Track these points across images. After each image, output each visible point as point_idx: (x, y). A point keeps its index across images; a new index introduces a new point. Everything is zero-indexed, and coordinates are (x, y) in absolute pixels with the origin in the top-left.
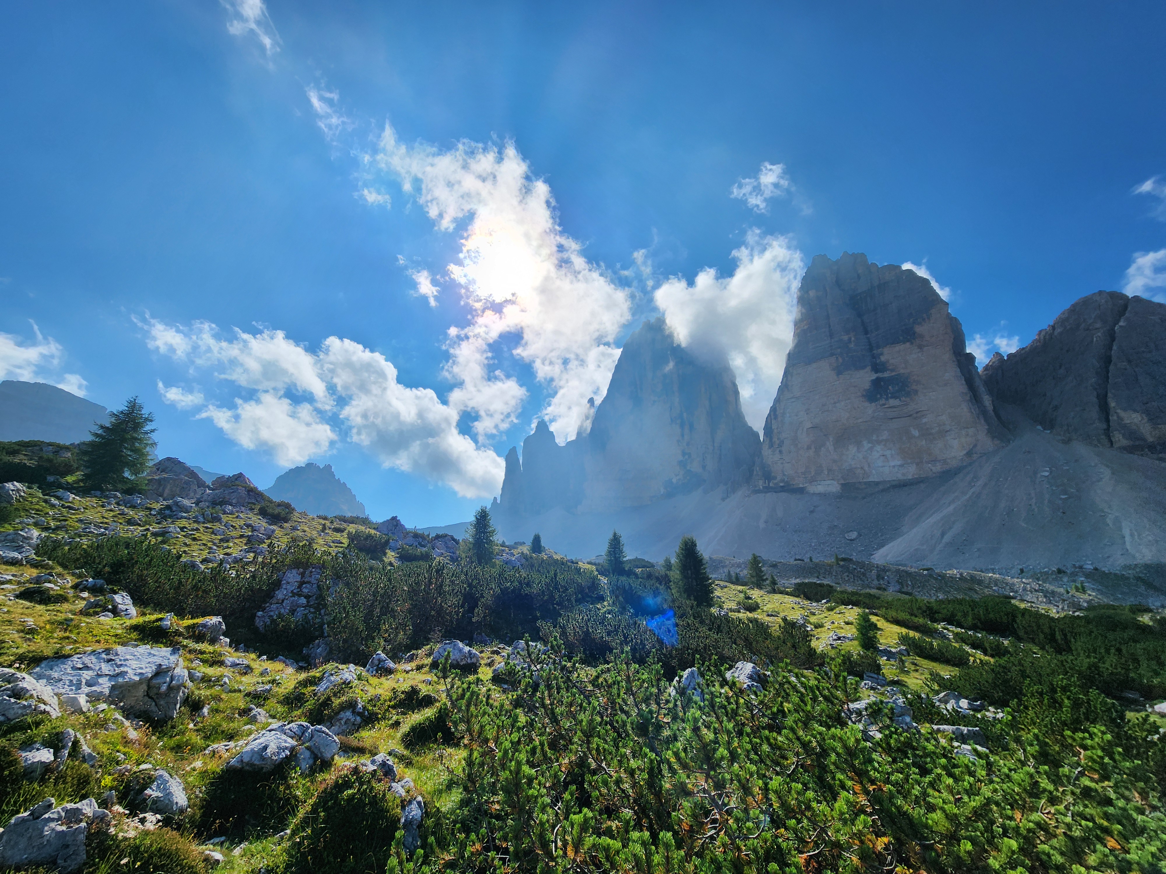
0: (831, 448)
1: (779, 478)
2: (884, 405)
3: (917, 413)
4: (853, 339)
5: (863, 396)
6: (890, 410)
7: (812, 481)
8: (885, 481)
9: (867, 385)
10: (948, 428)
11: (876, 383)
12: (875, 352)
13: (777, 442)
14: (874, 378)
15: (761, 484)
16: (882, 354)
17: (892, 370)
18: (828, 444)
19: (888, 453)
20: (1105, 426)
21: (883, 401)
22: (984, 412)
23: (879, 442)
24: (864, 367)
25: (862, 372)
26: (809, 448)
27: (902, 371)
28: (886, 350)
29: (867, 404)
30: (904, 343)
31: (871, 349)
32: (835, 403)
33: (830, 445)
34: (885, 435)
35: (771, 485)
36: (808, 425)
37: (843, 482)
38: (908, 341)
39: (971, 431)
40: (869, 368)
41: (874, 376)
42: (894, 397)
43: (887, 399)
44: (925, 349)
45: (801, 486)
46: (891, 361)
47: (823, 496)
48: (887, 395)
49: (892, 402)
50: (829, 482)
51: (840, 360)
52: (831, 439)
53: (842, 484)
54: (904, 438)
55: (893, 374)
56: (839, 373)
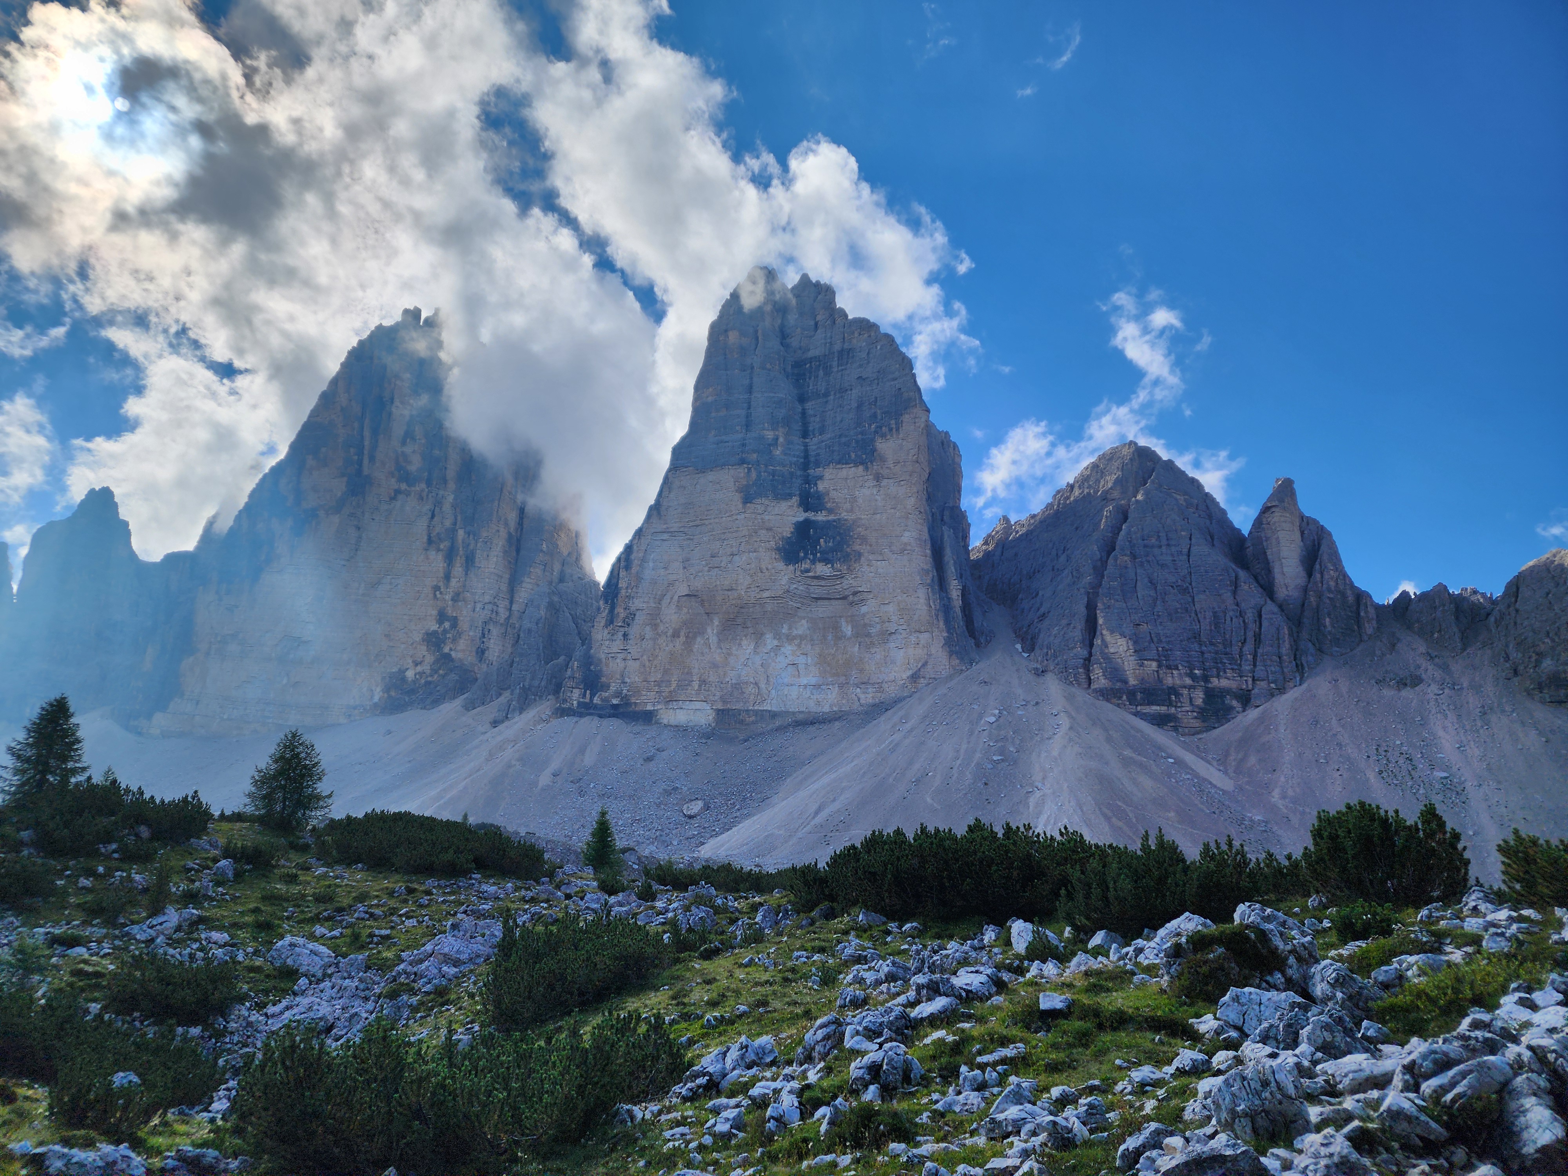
0: (713, 640)
1: (613, 688)
2: (808, 571)
3: (855, 593)
4: (781, 440)
5: (778, 549)
6: (815, 582)
7: (670, 700)
8: (787, 713)
9: (787, 531)
10: (892, 627)
11: (803, 529)
12: (811, 472)
13: (622, 615)
14: (801, 519)
15: (575, 697)
16: (821, 478)
17: (830, 511)
18: (709, 630)
19: (801, 660)
20: (1085, 653)
21: (806, 565)
22: (946, 609)
23: (790, 638)
24: (788, 496)
25: (784, 505)
26: (676, 635)
27: (844, 515)
28: (829, 473)
29: (781, 565)
30: (856, 466)
31: (805, 466)
32: (733, 555)
33: (712, 632)
34: (802, 627)
35: (596, 700)
36: (683, 590)
37: (720, 707)
38: (862, 463)
39: (924, 637)
40: (795, 500)
41: (801, 516)
42: (826, 561)
43: (813, 562)
44: (884, 482)
45: (649, 707)
46: (833, 494)
47: (681, 730)
48: (815, 555)
49: (822, 569)
50: (698, 705)
51: (754, 475)
52: (716, 622)
53: (718, 710)
54: (830, 638)
55: (831, 518)
56: (747, 500)
